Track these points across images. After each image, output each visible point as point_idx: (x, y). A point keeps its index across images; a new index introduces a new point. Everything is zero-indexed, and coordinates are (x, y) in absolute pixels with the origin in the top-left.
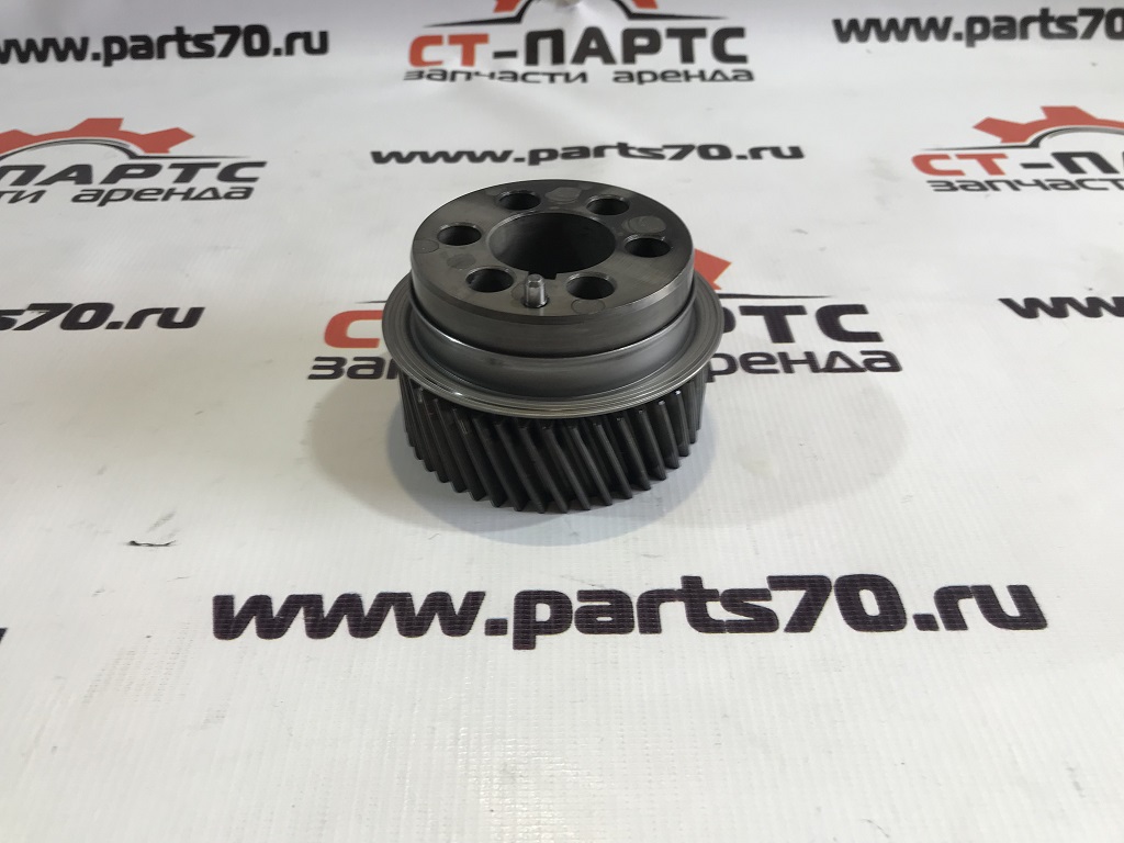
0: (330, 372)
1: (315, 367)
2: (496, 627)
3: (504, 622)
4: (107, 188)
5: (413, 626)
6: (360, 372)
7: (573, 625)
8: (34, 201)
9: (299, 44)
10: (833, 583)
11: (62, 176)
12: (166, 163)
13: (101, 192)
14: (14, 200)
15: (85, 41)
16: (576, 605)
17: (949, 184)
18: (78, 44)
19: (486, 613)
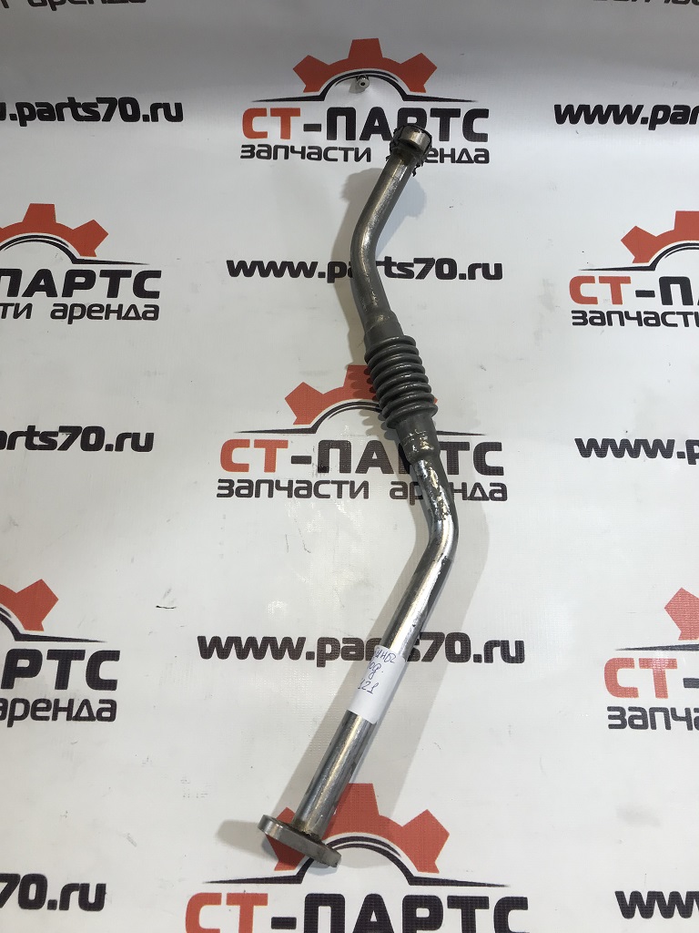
0: (226, 492)
1: (220, 488)
2: (310, 656)
3: (313, 653)
4: (68, 301)
5: (278, 655)
6: (243, 492)
7: (340, 657)
8: (28, 316)
9: (161, 112)
10: (446, 636)
11: (37, 285)
12: (97, 269)
13: (65, 306)
14: (16, 315)
15: (4, 107)
16: (342, 645)
17: (584, 313)
19: (306, 649)
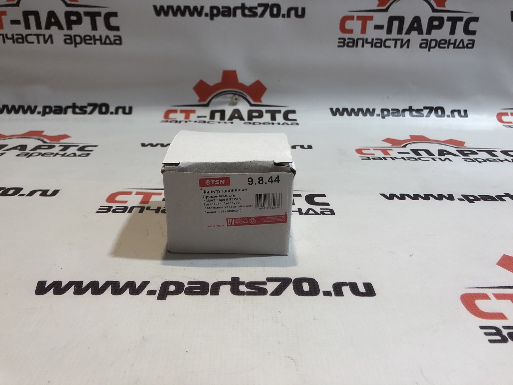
1: (99, 209)
2: (151, 293)
3: (155, 291)
4: (31, 152)
5: (117, 292)
7: (183, 292)
9: (120, 111)
10: (292, 280)
11: (15, 148)
13: (28, 153)
15: (36, 107)
16: (186, 286)
18: (33, 108)
19: (148, 288)
